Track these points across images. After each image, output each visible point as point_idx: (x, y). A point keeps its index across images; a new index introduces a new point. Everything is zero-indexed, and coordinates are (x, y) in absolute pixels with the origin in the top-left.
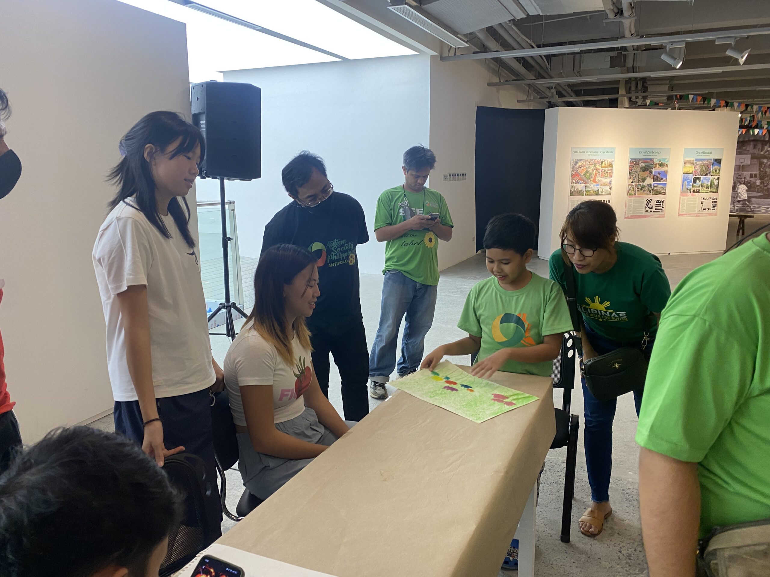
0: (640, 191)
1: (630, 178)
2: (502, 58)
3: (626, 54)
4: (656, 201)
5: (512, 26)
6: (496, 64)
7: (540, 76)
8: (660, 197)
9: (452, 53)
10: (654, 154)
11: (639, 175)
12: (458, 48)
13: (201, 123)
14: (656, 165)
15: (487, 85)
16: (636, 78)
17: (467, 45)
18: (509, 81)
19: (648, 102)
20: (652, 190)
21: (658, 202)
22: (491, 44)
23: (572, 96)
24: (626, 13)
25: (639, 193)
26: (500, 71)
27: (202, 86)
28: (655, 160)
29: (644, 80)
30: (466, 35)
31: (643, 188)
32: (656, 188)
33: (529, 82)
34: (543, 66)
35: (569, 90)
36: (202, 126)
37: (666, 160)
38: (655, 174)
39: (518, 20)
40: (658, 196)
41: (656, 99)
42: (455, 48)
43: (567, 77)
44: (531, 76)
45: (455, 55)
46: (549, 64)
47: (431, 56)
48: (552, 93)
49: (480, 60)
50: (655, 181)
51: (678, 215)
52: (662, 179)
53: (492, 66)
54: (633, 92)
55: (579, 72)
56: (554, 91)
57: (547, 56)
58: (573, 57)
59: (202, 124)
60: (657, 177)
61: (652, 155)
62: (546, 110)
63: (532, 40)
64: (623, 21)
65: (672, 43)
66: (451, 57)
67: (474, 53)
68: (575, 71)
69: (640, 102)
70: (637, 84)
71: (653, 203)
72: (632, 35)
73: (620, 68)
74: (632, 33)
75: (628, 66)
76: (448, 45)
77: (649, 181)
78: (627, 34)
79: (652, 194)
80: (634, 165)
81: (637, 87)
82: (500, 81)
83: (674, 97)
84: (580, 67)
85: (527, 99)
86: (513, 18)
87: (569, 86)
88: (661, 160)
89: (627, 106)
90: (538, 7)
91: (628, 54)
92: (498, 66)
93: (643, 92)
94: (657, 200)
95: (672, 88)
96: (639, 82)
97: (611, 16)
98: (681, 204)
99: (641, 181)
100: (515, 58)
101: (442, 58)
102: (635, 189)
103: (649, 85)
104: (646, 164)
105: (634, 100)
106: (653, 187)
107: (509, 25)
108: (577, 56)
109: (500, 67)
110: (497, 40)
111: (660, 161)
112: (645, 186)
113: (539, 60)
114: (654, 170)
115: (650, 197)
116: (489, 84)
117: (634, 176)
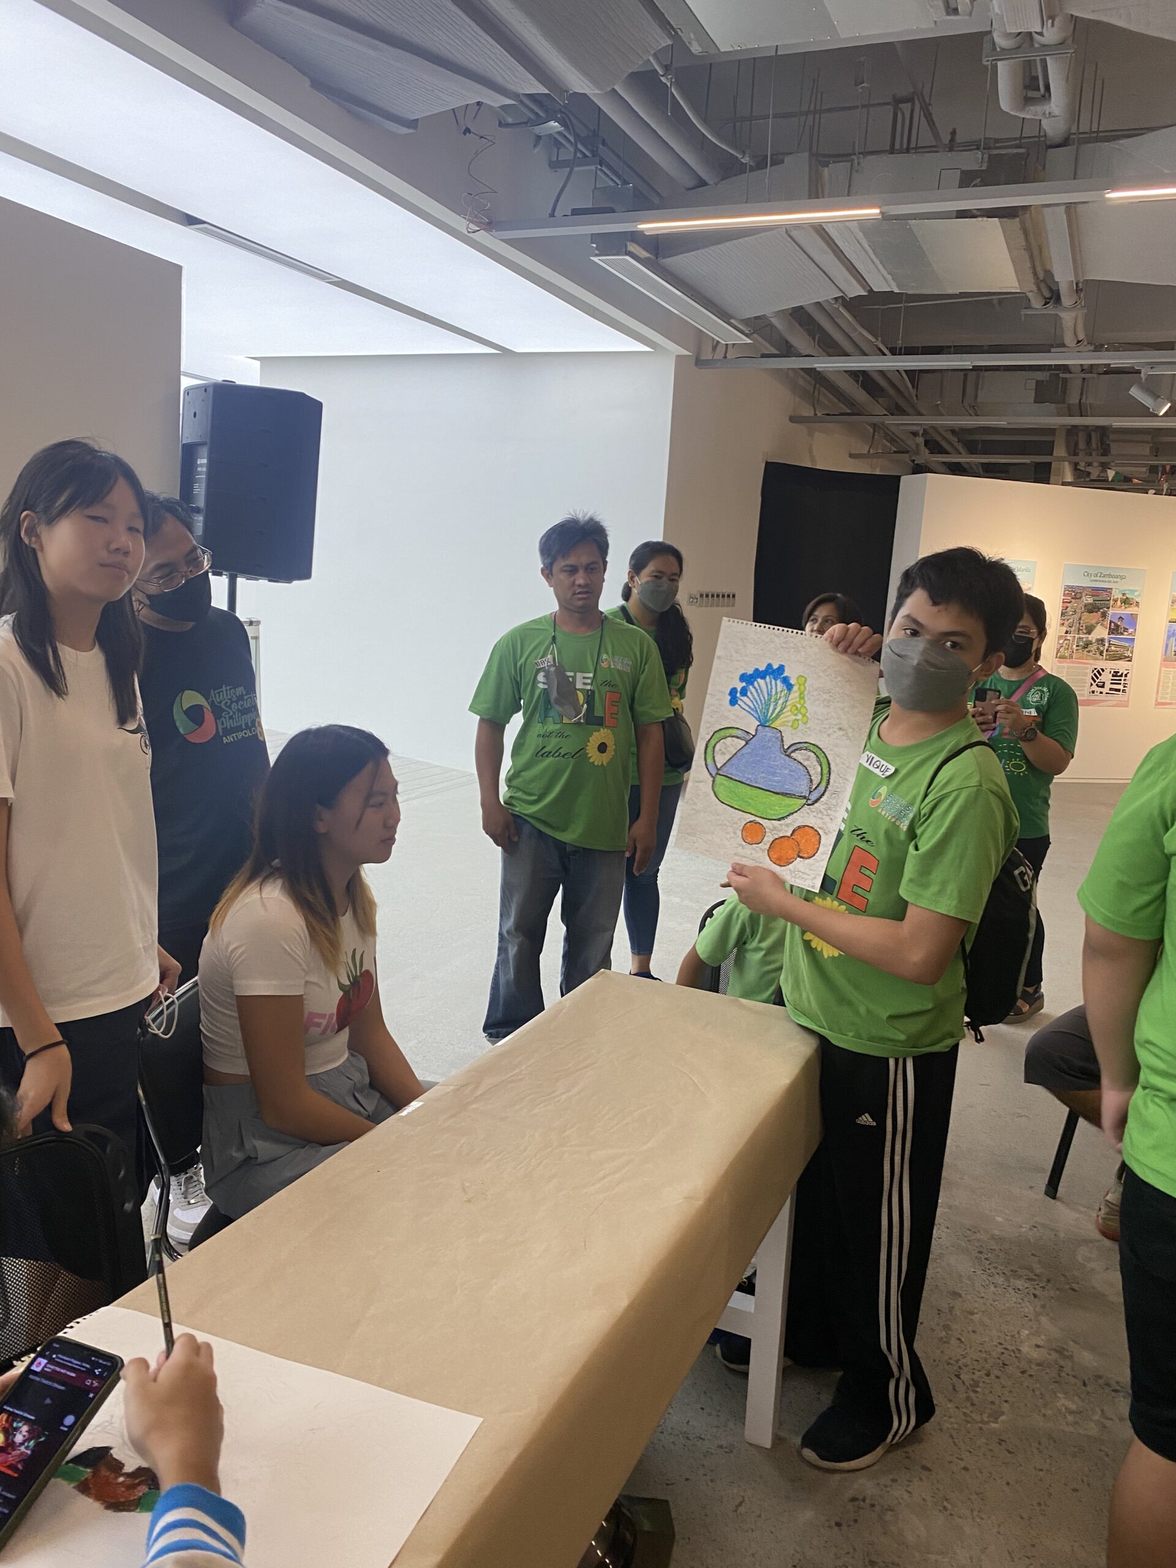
0: (1080, 651)
1: (1063, 624)
2: (818, 369)
3: (1066, 379)
4: (1112, 673)
5: (840, 309)
6: (810, 378)
7: (897, 410)
8: (1121, 666)
9: (719, 354)
10: (1111, 579)
11: (1080, 619)
12: (734, 344)
13: (198, 463)
14: (1116, 601)
15: (788, 420)
16: (1086, 427)
17: (749, 341)
18: (833, 415)
19: (1111, 474)
20: (1105, 651)
21: (1116, 676)
22: (799, 340)
23: (960, 453)
24: (1066, 301)
25: (1081, 655)
26: (816, 394)
27: (206, 391)
28: (1113, 593)
29: (1103, 430)
30: (746, 322)
31: (1087, 645)
32: (1113, 648)
33: (875, 420)
34: (902, 388)
35: (954, 439)
36: (199, 469)
37: (1136, 594)
38: (1113, 620)
39: (850, 298)
40: (1116, 664)
41: (1127, 470)
42: (727, 345)
43: (949, 415)
44: (878, 409)
45: (725, 357)
46: (913, 387)
47: (677, 356)
48: (917, 445)
49: (778, 371)
50: (1113, 633)
51: (1156, 705)
52: (1126, 630)
53: (801, 382)
54: (1081, 454)
55: (973, 407)
56: (920, 440)
57: (910, 373)
58: (962, 377)
59: (201, 465)
60: (1117, 626)
61: (1109, 582)
62: (903, 478)
63: (880, 339)
64: (1062, 315)
65: (1153, 365)
66: (719, 360)
67: (763, 356)
68: (965, 404)
69: (1095, 473)
70: (1089, 437)
71: (1106, 677)
72: (1079, 342)
73: (1053, 405)
74: (1080, 339)
75: (1071, 402)
76: (713, 338)
77: (1101, 632)
78: (1069, 339)
79: (1106, 659)
80: (1072, 598)
81: (1089, 442)
82: (815, 414)
83: (1160, 469)
84: (976, 397)
85: (869, 451)
86: (842, 294)
87: (953, 432)
88: (1126, 592)
89: (1069, 478)
90: (889, 277)
91: (1070, 378)
92: (813, 383)
93: (1102, 455)
94: (1114, 672)
95: (1156, 452)
96: (1093, 435)
97: (1037, 303)
98: (1161, 683)
99: (1085, 631)
100: (846, 372)
101: (699, 362)
102: (1072, 646)
103: (1114, 441)
104: (1096, 598)
105: (1083, 469)
106: (1107, 644)
107: (835, 306)
108: (972, 376)
109: (818, 386)
110: (811, 334)
111: (1124, 594)
112: (1091, 643)
113: (895, 379)
114: (1111, 611)
115: (1100, 664)
116: (793, 419)
117: (1071, 621)
